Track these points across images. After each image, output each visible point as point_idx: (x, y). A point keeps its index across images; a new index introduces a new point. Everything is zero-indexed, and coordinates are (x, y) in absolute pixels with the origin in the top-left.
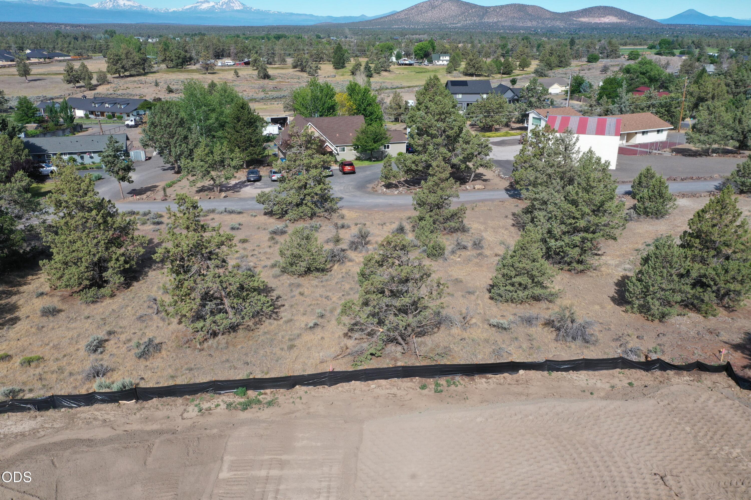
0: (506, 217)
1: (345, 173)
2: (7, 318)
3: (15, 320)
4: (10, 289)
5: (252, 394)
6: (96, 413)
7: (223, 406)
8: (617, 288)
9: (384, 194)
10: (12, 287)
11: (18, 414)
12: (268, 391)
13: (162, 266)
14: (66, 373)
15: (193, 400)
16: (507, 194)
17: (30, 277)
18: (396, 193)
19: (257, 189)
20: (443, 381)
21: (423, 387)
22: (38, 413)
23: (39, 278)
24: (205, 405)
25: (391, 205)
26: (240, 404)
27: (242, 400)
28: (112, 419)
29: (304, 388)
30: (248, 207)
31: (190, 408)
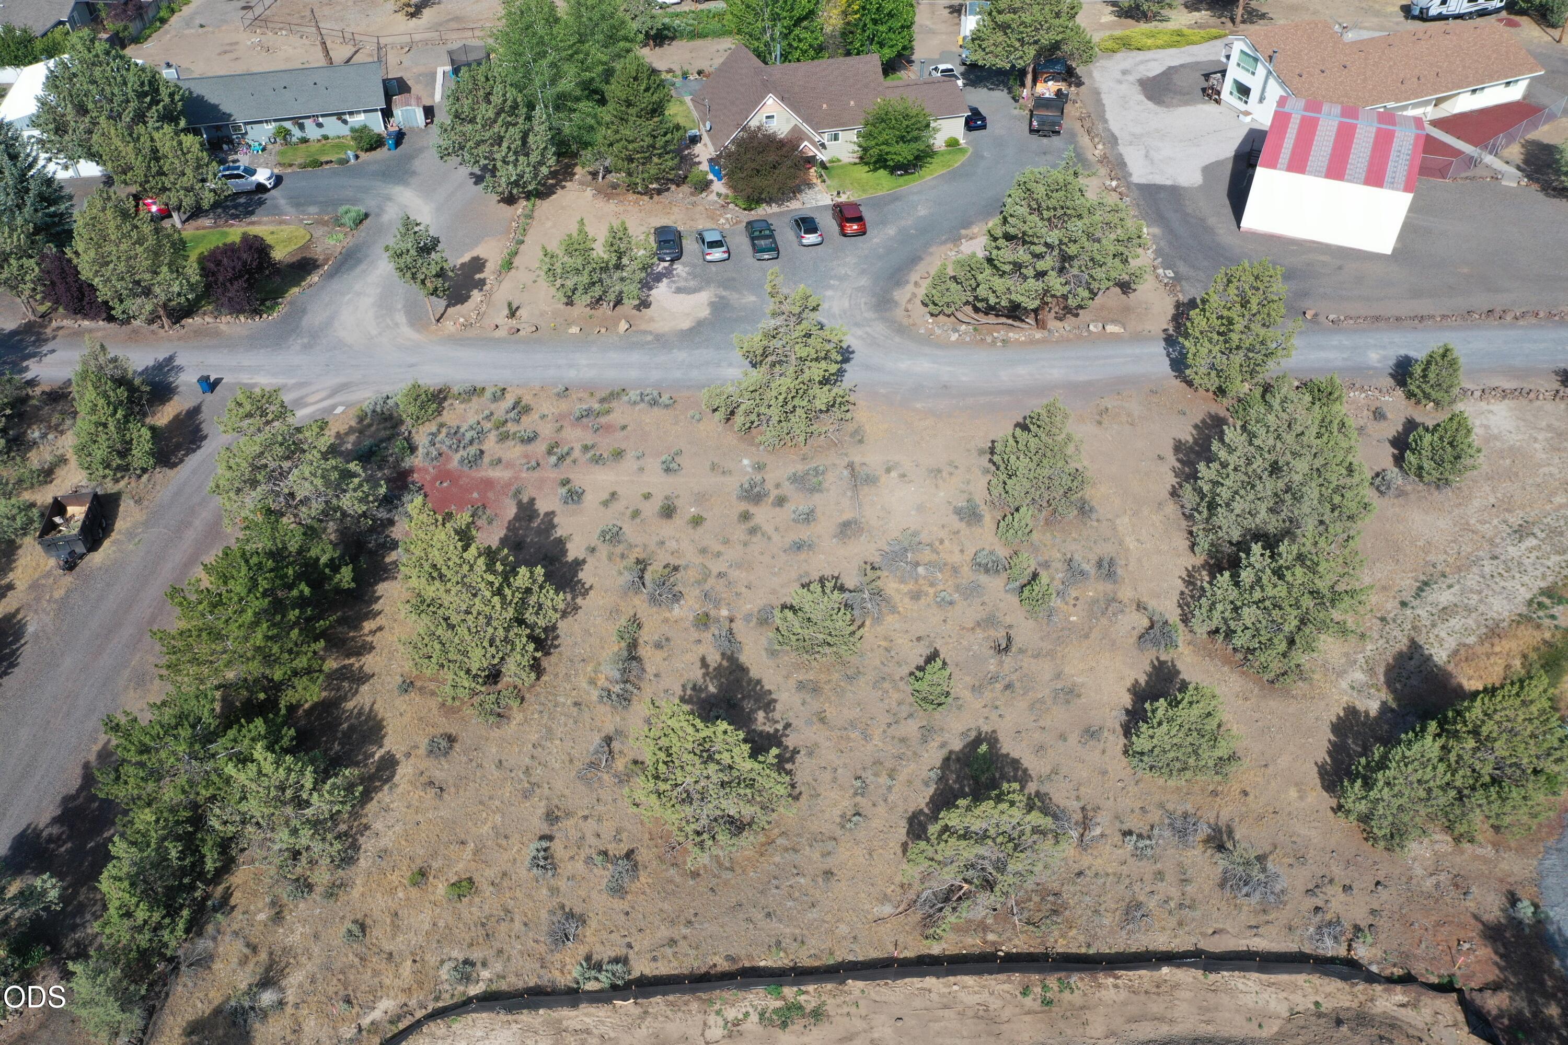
0: (1160, 458)
1: (845, 235)
2: (377, 757)
3: (389, 764)
4: (347, 662)
5: (789, 992)
6: (587, 1020)
7: (754, 1018)
8: (1333, 738)
9: (928, 340)
10: (348, 656)
11: (484, 1015)
12: (811, 988)
13: (573, 599)
14: (517, 925)
15: (710, 1002)
16: (1168, 355)
17: (368, 626)
18: (954, 337)
19: (682, 296)
20: (1052, 981)
21: (1025, 992)
22: (510, 1017)
23: (380, 629)
24: (731, 1014)
25: (945, 389)
26: (775, 1011)
27: (779, 1004)
28: (612, 1035)
29: (860, 984)
30: (678, 374)
31: (712, 1019)
